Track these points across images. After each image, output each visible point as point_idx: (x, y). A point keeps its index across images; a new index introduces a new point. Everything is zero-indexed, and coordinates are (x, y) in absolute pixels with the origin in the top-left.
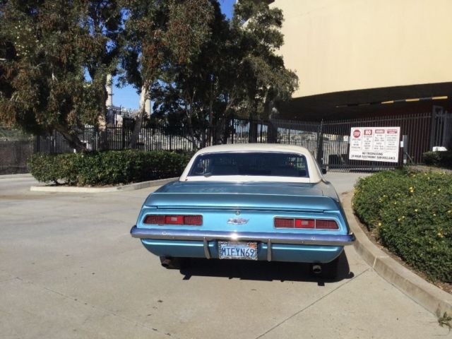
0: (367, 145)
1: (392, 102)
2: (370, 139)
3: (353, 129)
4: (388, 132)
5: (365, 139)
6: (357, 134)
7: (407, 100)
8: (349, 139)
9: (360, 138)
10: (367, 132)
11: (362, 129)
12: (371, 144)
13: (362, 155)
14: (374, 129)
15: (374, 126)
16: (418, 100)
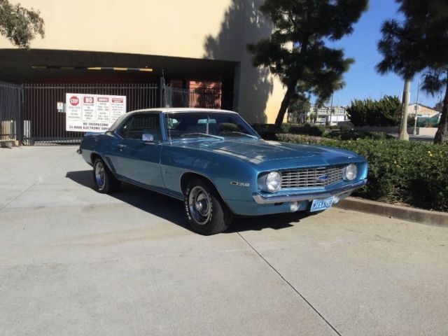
0: (89, 115)
1: (99, 68)
2: (91, 108)
3: (69, 96)
4: (113, 101)
5: (86, 108)
6: (76, 101)
7: (115, 69)
8: (64, 107)
9: (78, 106)
10: (87, 100)
11: (80, 96)
12: (93, 113)
13: (83, 126)
14: (96, 96)
15: (95, 93)
16: (126, 69)
